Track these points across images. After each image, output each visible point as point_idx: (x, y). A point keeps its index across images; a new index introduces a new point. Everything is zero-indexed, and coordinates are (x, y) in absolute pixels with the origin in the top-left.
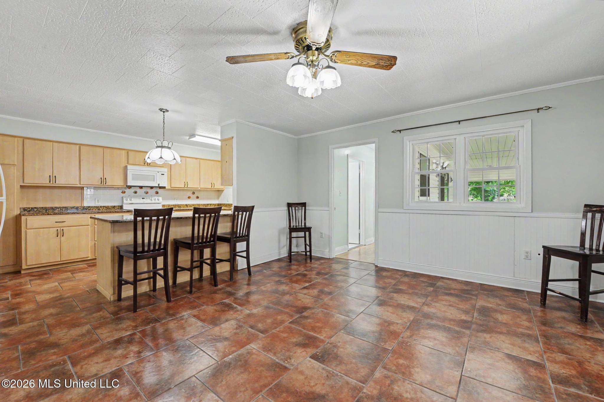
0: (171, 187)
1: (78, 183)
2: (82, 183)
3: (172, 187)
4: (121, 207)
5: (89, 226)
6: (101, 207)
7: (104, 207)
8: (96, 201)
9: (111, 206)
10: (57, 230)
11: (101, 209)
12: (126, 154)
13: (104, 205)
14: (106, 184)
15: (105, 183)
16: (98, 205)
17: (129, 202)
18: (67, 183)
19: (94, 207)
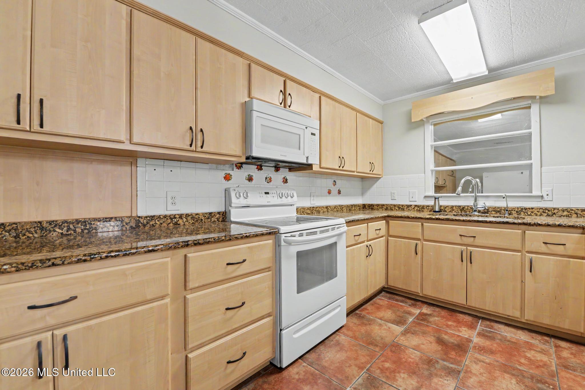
0: (320, 168)
1: (123, 136)
2: (135, 140)
3: (322, 166)
4: (224, 217)
5: (167, 300)
6: (181, 216)
7: (187, 215)
8: (170, 201)
9: (204, 214)
10: (39, 344)
11: (180, 222)
12: (246, 68)
13: (189, 211)
14: (204, 149)
15: (199, 144)
16: (174, 213)
17: (243, 201)
18: (86, 134)
19: (165, 216)
